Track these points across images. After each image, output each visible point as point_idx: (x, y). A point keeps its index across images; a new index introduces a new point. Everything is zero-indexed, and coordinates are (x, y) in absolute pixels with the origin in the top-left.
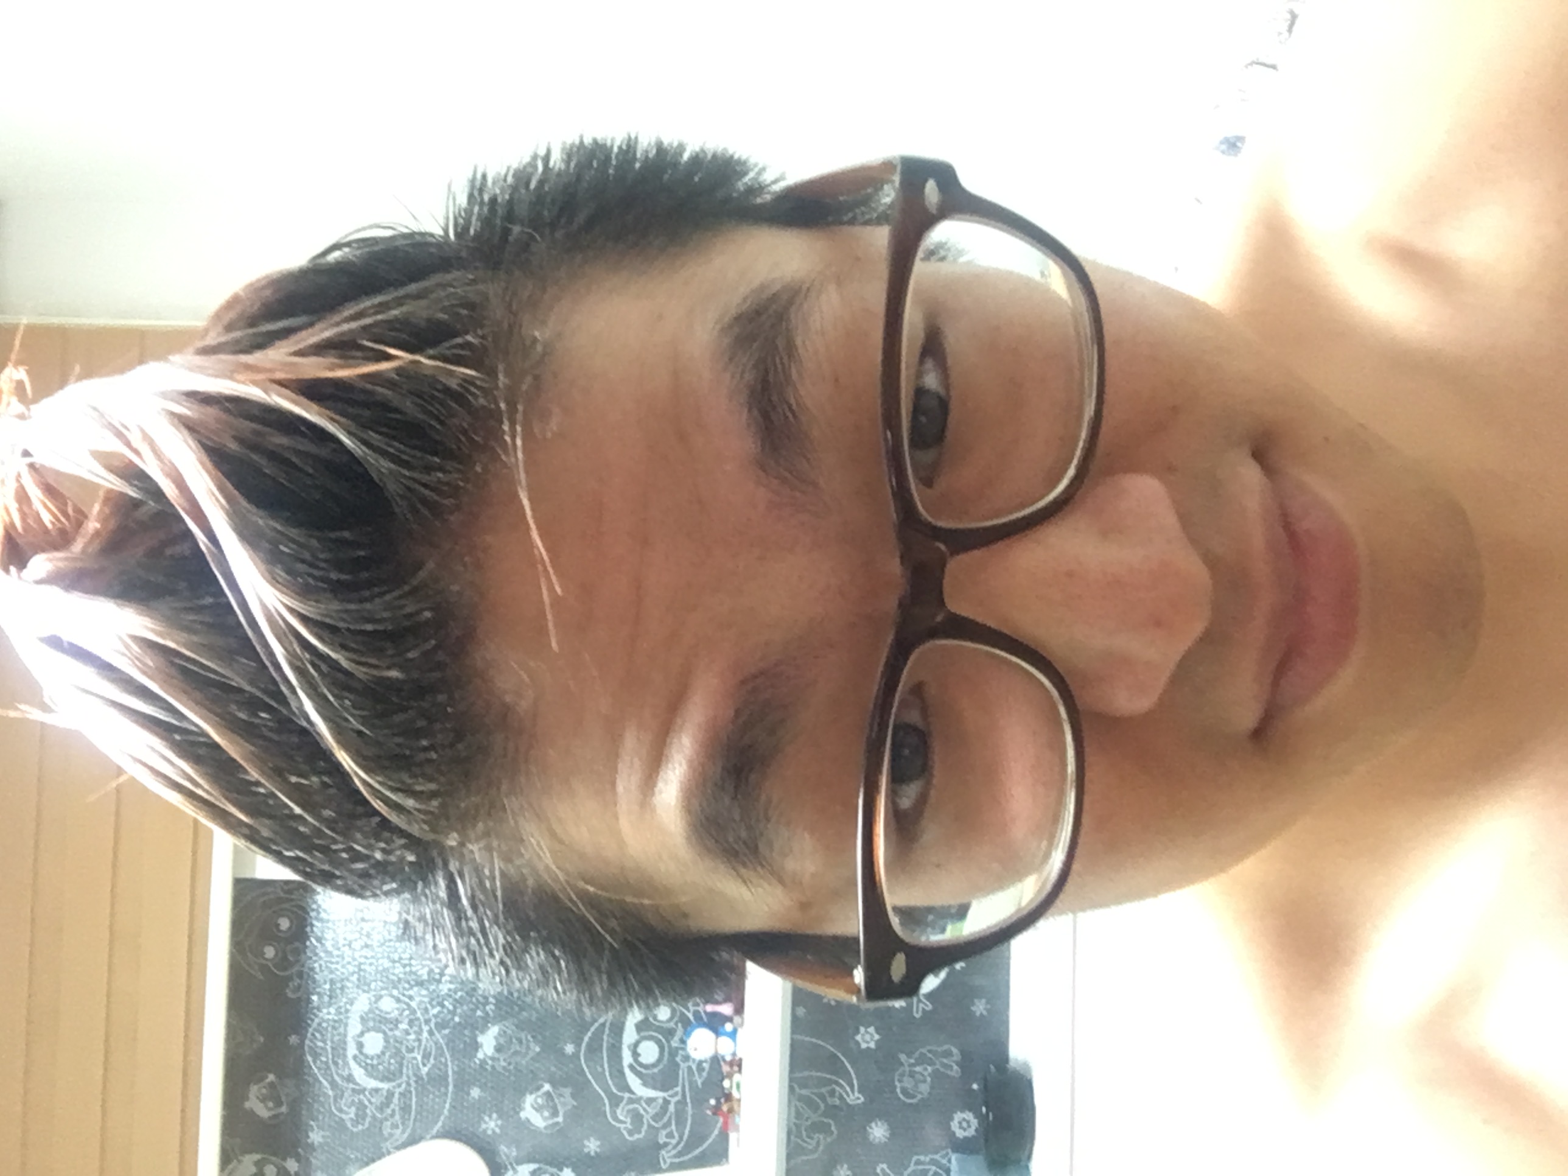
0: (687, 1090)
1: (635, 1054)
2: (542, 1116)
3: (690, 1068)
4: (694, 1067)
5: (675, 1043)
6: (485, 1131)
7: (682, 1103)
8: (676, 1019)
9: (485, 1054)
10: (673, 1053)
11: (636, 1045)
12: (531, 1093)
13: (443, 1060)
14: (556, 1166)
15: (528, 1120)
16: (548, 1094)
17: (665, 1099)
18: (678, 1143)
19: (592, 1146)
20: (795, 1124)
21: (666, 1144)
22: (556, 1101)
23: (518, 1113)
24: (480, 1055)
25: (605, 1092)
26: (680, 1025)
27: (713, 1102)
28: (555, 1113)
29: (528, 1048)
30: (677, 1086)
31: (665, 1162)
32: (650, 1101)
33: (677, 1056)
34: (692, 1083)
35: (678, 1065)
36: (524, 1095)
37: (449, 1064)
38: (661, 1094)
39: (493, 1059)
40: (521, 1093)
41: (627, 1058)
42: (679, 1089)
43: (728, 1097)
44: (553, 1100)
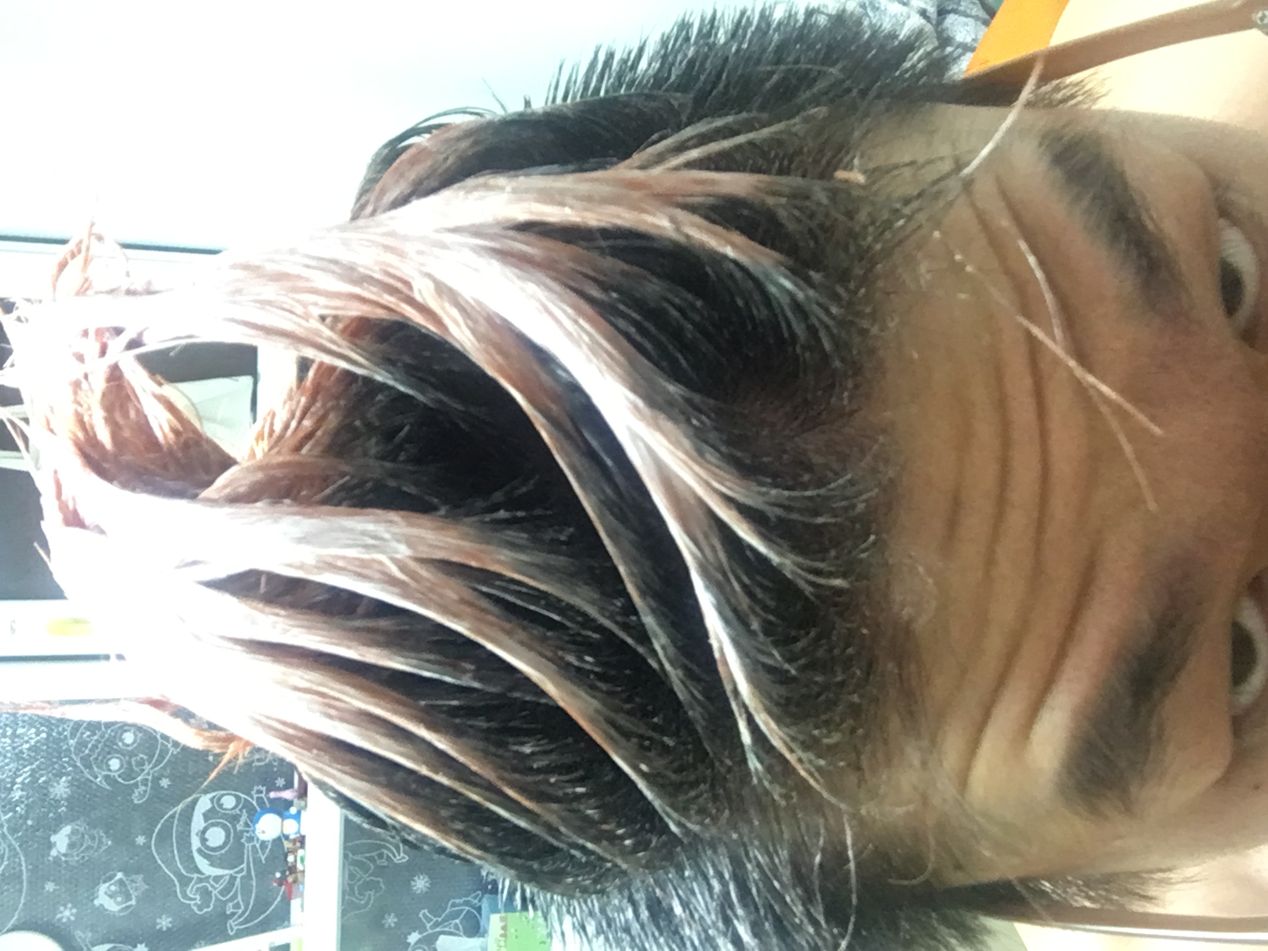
0: (252, 865)
1: (204, 840)
2: (115, 901)
3: (254, 847)
4: (258, 845)
5: (239, 827)
6: (60, 919)
7: (248, 876)
8: (240, 806)
9: (59, 852)
10: (239, 836)
11: (204, 832)
12: (105, 882)
13: (17, 860)
14: (129, 944)
15: (102, 905)
16: (121, 882)
17: (231, 875)
18: (244, 913)
19: (164, 923)
20: (349, 885)
21: (233, 914)
22: (129, 887)
23: (92, 901)
24: (54, 853)
25: (174, 873)
26: (244, 811)
27: (278, 875)
28: (128, 897)
29: (100, 842)
30: (243, 863)
31: (232, 929)
32: (217, 879)
33: (242, 838)
34: (257, 861)
35: (243, 845)
36: (99, 884)
37: (23, 863)
38: (227, 872)
39: (65, 855)
40: (96, 884)
41: (196, 843)
42: (244, 865)
43: (293, 869)
44: (125, 886)
